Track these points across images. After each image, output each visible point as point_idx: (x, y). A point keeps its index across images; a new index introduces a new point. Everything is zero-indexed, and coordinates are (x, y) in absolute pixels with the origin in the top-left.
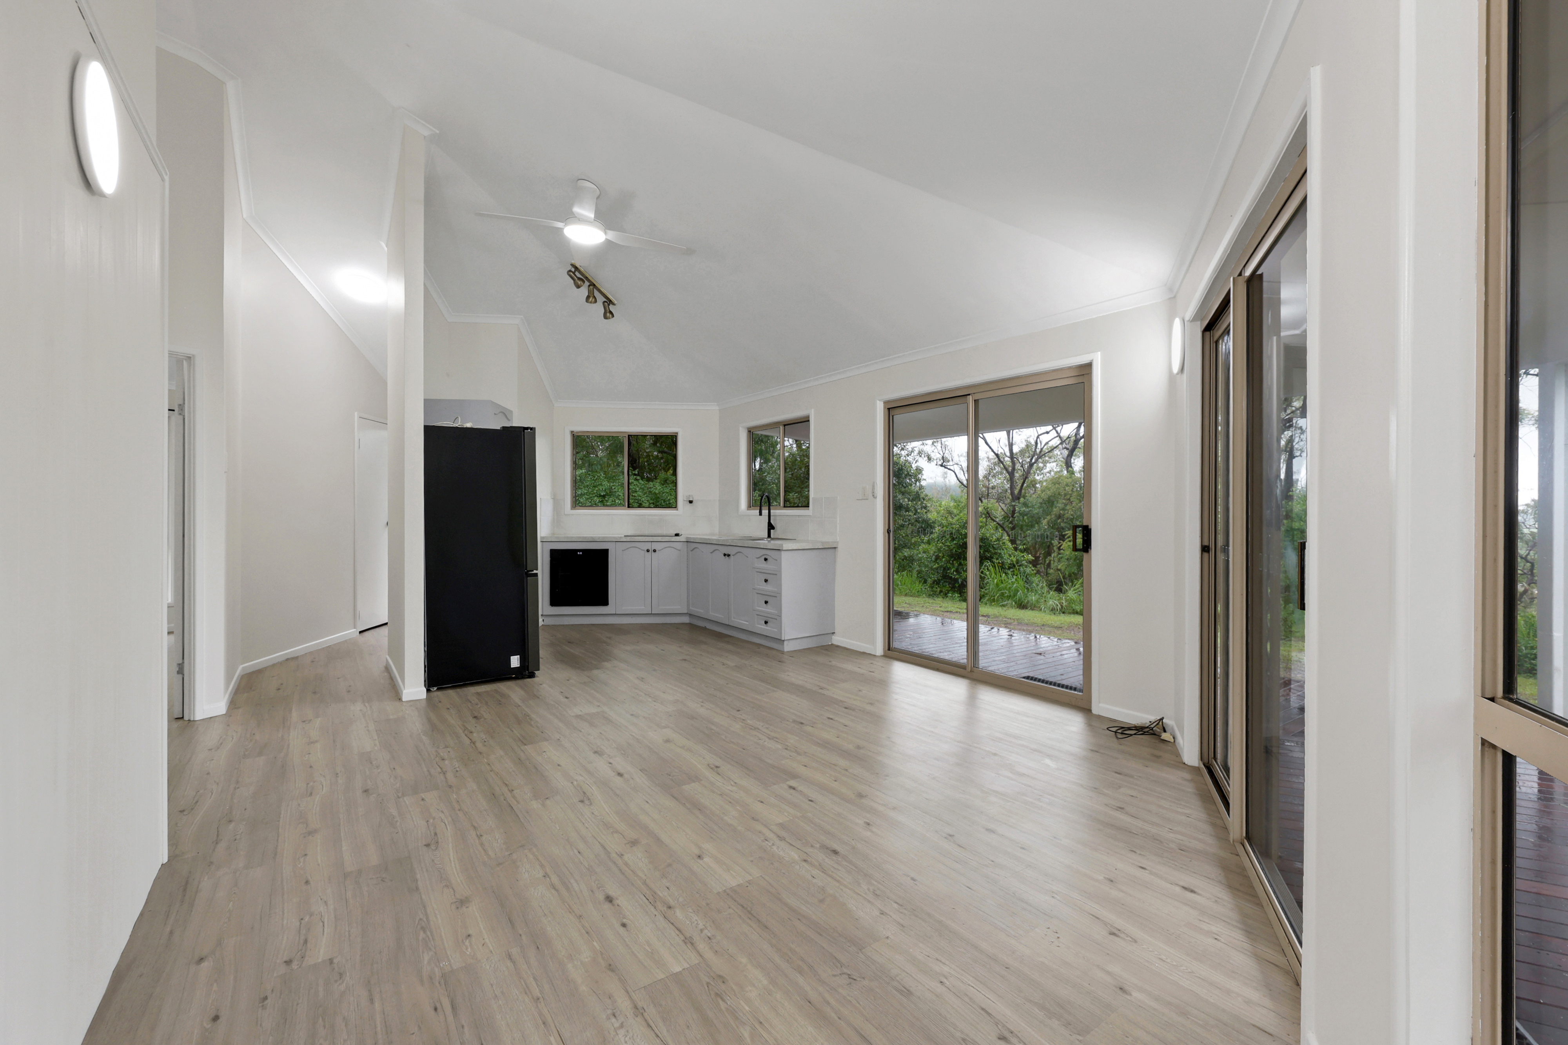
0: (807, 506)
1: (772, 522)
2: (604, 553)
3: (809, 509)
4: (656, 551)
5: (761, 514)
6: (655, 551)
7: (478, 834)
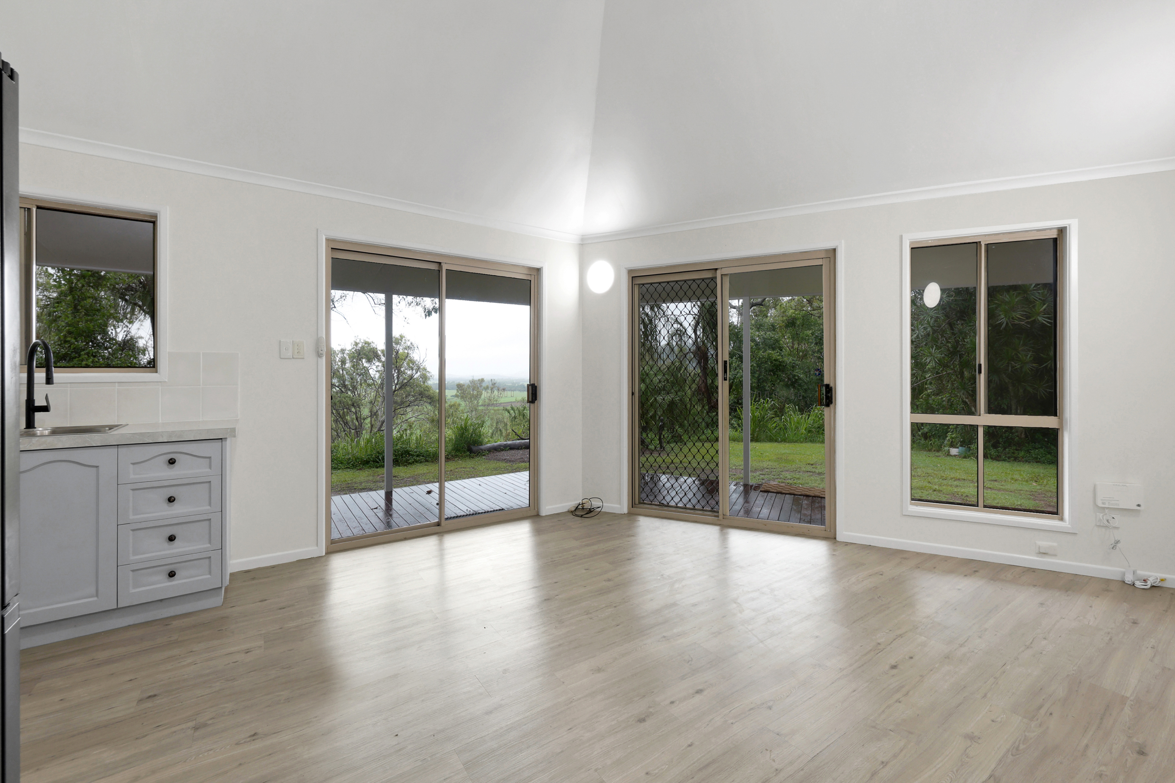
3: (156, 372)
7: (882, 766)
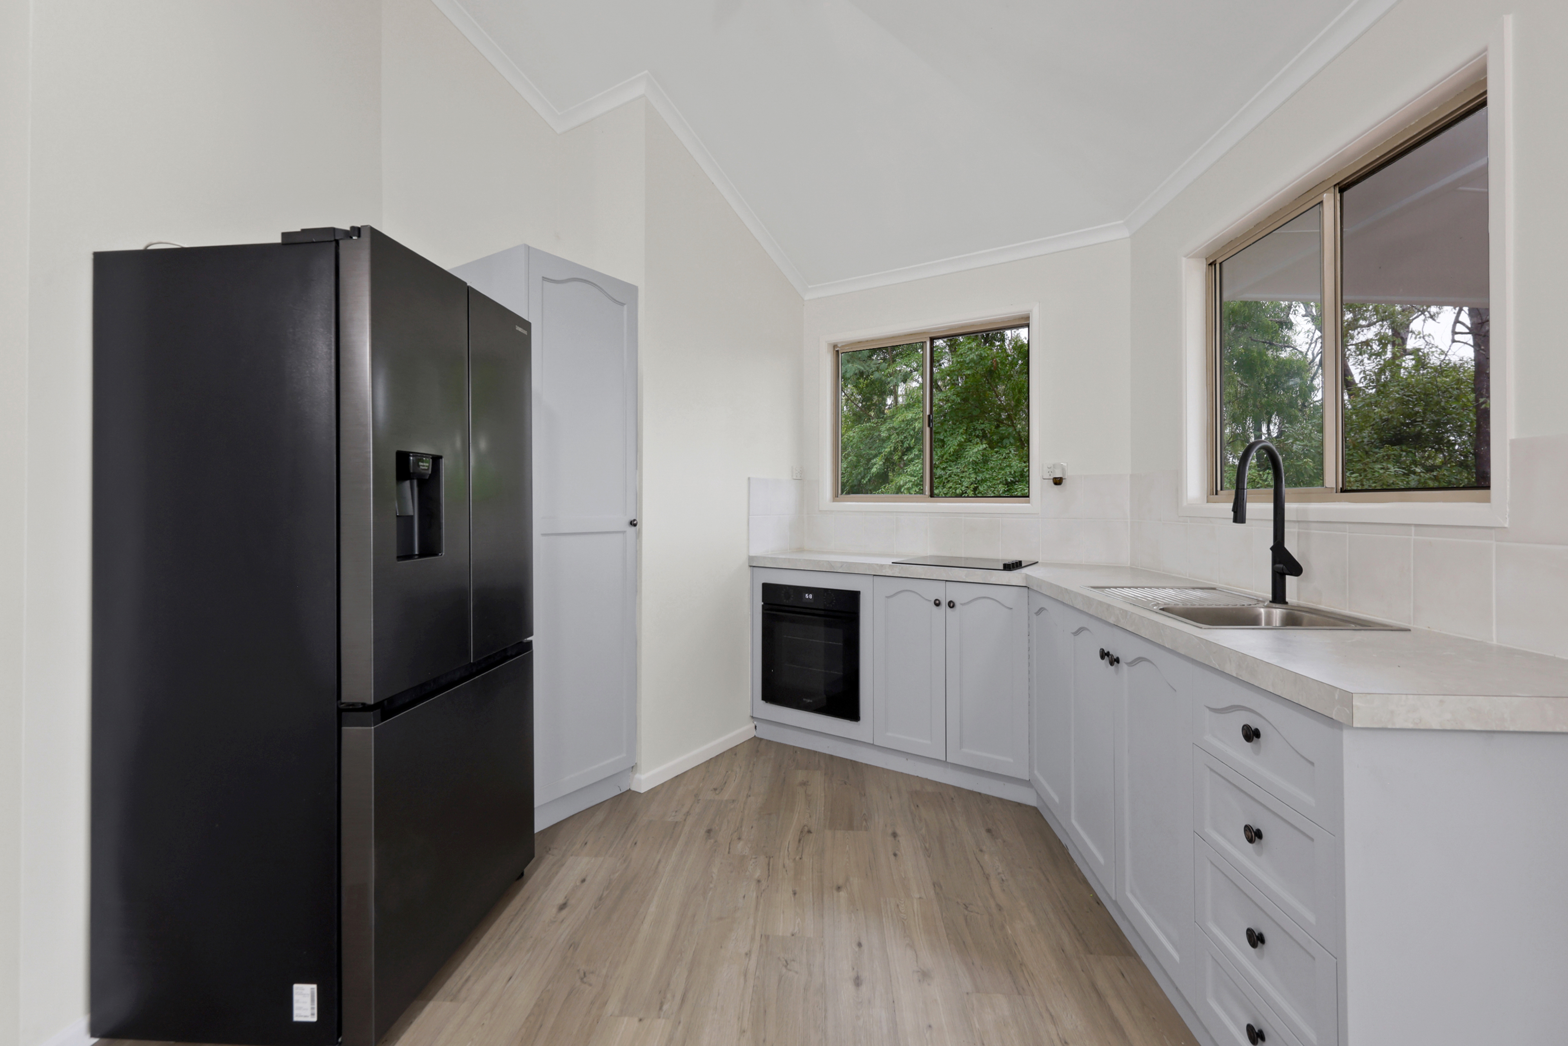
0: (1482, 482)
1: (1290, 545)
2: (852, 599)
3: (1488, 500)
4: (953, 606)
5: (1239, 515)
6: (951, 604)
